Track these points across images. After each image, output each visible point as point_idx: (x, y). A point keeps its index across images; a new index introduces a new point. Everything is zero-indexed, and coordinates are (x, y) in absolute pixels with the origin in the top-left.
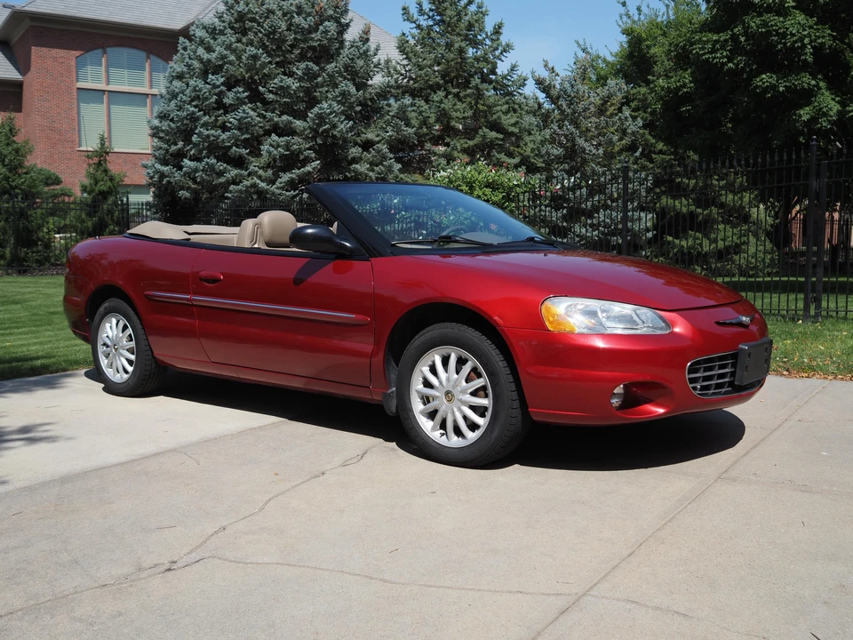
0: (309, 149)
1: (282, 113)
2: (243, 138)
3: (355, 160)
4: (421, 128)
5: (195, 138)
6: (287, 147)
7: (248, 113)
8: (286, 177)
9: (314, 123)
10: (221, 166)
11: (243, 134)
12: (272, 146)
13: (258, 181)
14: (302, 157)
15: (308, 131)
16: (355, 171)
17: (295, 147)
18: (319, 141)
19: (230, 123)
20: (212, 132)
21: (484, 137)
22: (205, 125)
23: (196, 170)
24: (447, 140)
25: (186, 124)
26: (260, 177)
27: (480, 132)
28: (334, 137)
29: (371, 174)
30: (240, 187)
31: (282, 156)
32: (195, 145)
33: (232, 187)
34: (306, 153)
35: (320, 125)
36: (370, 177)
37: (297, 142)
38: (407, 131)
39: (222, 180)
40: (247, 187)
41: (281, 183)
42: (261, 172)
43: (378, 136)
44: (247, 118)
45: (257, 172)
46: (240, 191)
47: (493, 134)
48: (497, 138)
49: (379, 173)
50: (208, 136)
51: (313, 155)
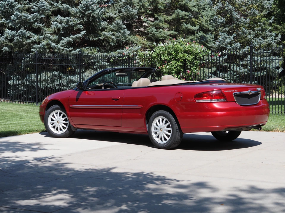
0: (79, 24)
1: (63, 3)
2: (41, 17)
3: (104, 29)
4: (141, 9)
5: (12, 17)
6: (67, 23)
7: (44, 4)
8: (65, 40)
9: (82, 10)
10: (28, 33)
11: (40, 15)
12: (57, 22)
13: (51, 42)
14: (75, 28)
15: (79, 14)
16: (104, 35)
17: (72, 23)
18: (86, 20)
19: (33, 8)
20: (23, 14)
21: (178, 15)
22: (18, 9)
23: (14, 36)
24: (156, 16)
25: (7, 9)
26: (51, 40)
27: (176, 12)
28: (93, 17)
29: (113, 37)
30: (40, 46)
31: (64, 28)
32: (13, 21)
33: (35, 46)
34: (78, 26)
35: (85, 11)
36: (113, 39)
37: (73, 20)
38: (133, 11)
39: (29, 41)
40: (44, 45)
41: (63, 43)
42: (51, 37)
43: (115, 14)
44: (43, 6)
45: (49, 37)
46: (40, 48)
47: (183, 13)
48: (185, 15)
49: (117, 37)
50: (21, 16)
51: (82, 27)
